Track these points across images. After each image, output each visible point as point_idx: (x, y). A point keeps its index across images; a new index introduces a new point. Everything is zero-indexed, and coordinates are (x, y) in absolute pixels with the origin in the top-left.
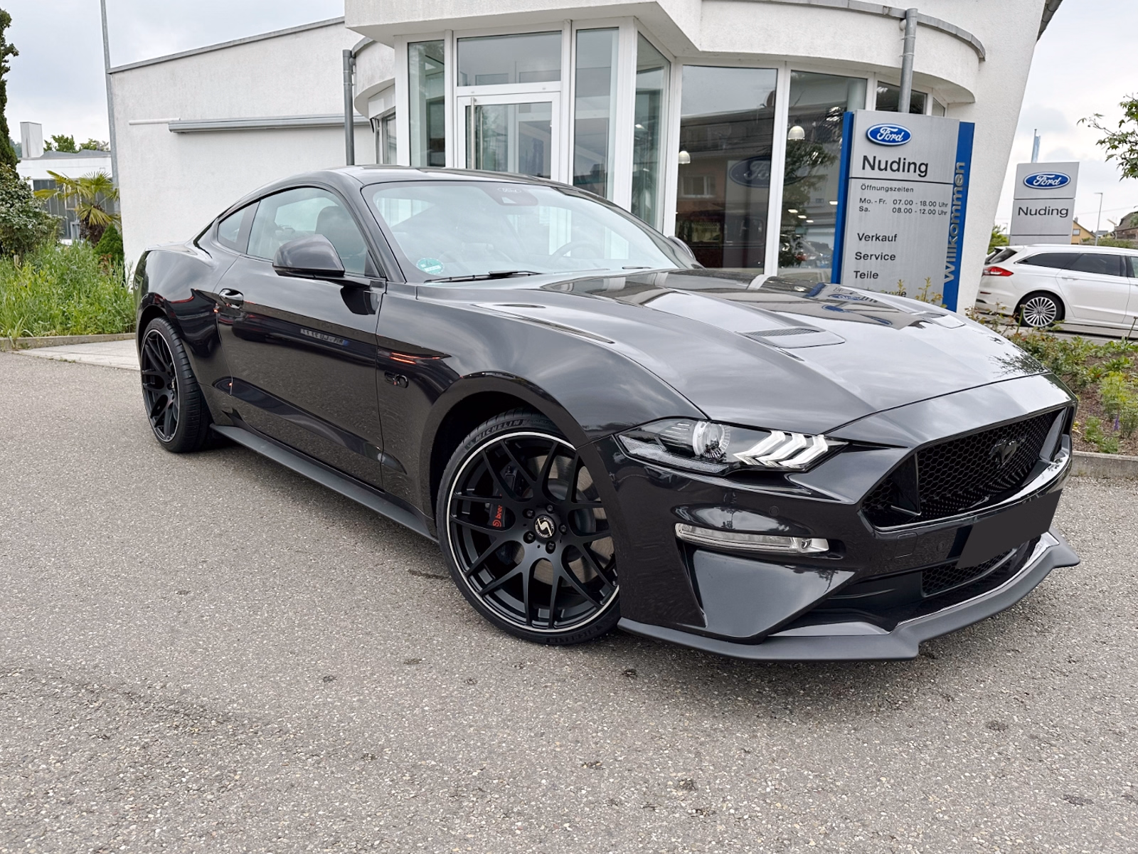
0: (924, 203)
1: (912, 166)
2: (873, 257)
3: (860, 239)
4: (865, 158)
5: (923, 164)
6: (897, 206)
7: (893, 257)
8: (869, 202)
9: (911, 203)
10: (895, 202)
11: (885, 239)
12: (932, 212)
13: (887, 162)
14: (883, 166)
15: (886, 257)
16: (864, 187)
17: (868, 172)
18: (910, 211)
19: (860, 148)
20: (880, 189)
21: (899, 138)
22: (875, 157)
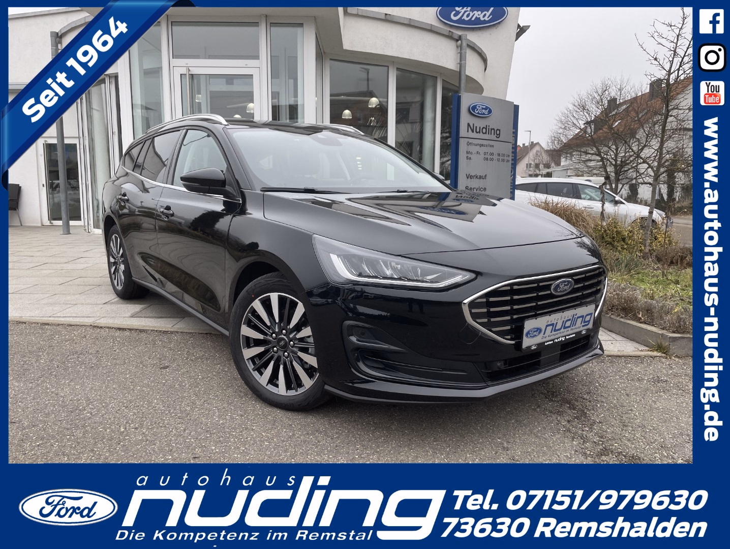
0: (499, 155)
1: (493, 131)
2: (475, 189)
3: (468, 178)
4: (469, 125)
5: (497, 130)
6: (486, 156)
7: (485, 189)
8: (471, 153)
9: (492, 154)
10: (485, 154)
11: (481, 177)
12: (503, 160)
13: (480, 127)
14: (478, 131)
15: (482, 190)
16: (469, 144)
17: (471, 134)
18: (492, 160)
19: (465, 118)
20: (476, 145)
21: (486, 112)
22: (473, 124)
